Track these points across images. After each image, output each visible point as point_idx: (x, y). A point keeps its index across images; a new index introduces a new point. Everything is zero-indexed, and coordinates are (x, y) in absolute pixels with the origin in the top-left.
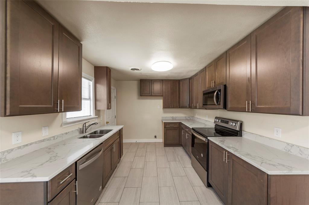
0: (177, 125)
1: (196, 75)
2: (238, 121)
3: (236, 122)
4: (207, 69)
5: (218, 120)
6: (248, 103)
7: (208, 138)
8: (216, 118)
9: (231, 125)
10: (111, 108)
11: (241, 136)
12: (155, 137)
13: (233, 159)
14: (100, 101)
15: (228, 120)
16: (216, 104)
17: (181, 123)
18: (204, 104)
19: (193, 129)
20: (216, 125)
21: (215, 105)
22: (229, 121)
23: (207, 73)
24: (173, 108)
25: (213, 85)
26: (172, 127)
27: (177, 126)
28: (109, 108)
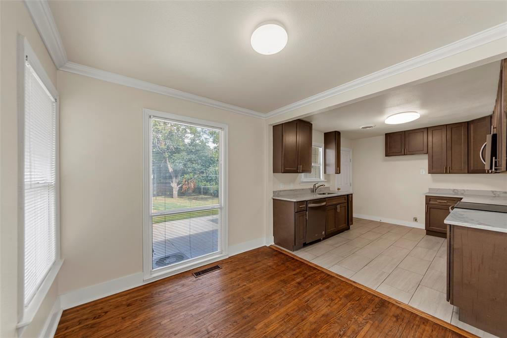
10: (339, 173)
14: (329, 165)
24: (451, 173)
26: (445, 204)
28: (338, 171)
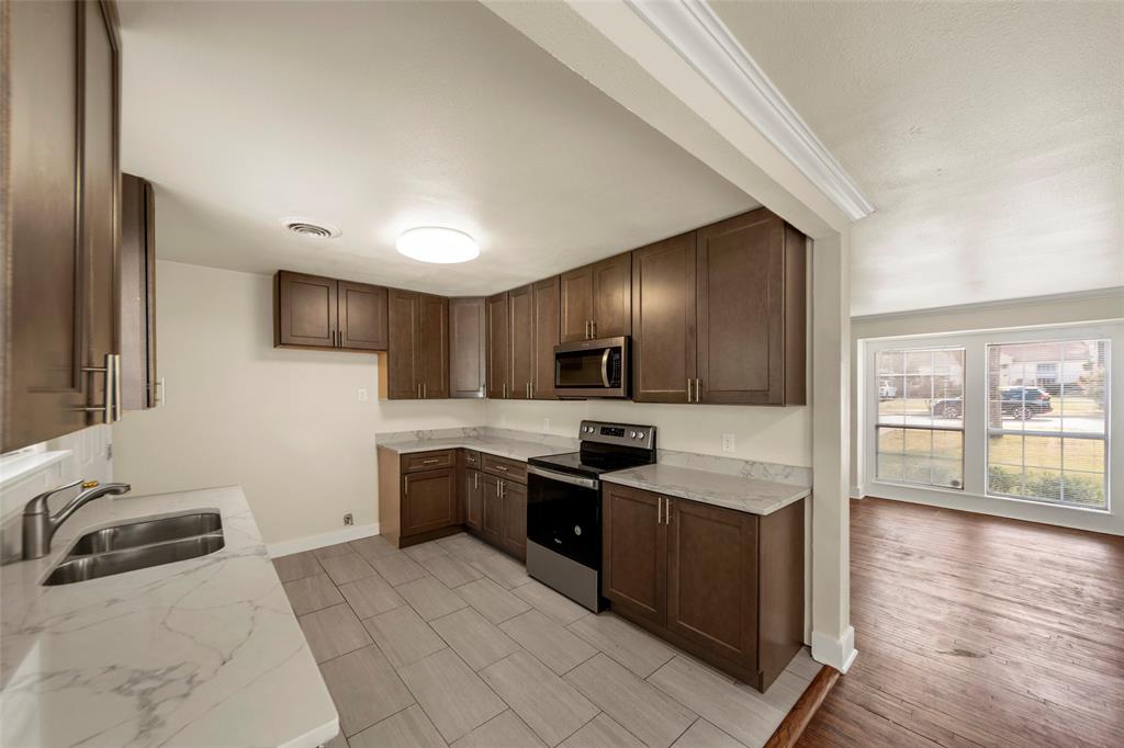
0: (449, 458)
1: (518, 292)
2: (650, 427)
3: (645, 429)
4: (565, 285)
5: (591, 430)
6: (693, 385)
7: (602, 477)
8: (584, 423)
9: (632, 440)
11: (655, 462)
12: (348, 520)
13: (681, 512)
15: (622, 427)
16: (607, 385)
17: (462, 449)
18: (558, 384)
19: (532, 461)
20: (584, 444)
21: (603, 387)
22: (626, 428)
23: (566, 295)
24: (429, 397)
25: (590, 331)
26: (436, 466)
27: (449, 461)
28: (155, 399)
